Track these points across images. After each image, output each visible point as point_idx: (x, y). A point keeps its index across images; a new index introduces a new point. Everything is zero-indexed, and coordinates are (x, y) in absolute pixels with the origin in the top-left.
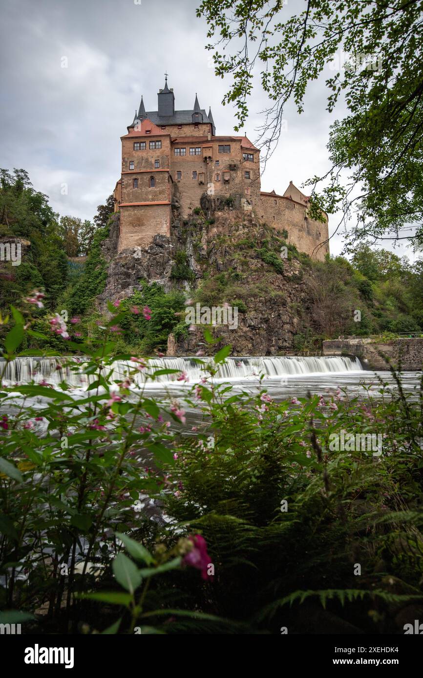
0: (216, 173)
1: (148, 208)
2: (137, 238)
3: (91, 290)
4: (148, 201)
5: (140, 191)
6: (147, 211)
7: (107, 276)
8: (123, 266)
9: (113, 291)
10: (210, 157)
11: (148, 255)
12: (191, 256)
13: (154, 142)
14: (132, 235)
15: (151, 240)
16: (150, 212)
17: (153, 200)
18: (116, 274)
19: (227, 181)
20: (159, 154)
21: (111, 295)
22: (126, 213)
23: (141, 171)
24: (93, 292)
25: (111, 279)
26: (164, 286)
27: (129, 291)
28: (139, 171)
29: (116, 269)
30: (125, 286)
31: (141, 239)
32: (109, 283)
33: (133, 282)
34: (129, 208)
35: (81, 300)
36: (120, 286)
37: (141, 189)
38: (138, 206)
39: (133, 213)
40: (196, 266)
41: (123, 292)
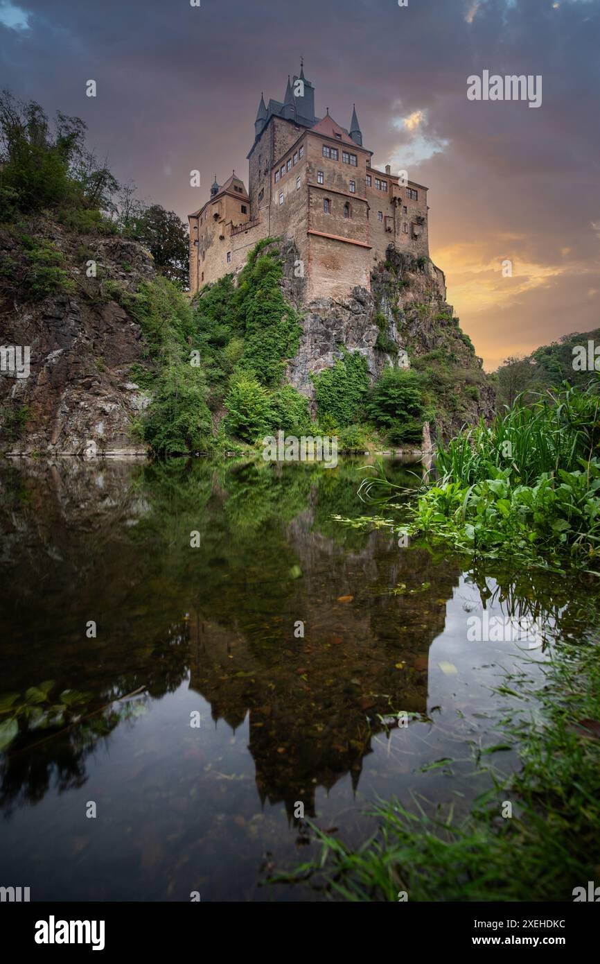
0: (404, 222)
1: (345, 246)
2: (332, 285)
3: (279, 351)
4: (343, 235)
5: (333, 219)
6: (343, 250)
7: (302, 333)
8: (322, 322)
9: (309, 356)
10: (399, 199)
11: (349, 312)
12: (392, 323)
13: (348, 153)
14: (326, 279)
15: (349, 292)
16: (348, 252)
17: (349, 236)
18: (313, 333)
19: (416, 236)
20: (354, 174)
21: (306, 361)
22: (317, 246)
23: (333, 190)
24: (282, 354)
25: (308, 339)
26: (368, 357)
27: (329, 358)
28: (330, 189)
29: (315, 325)
30: (324, 350)
31: (337, 287)
32: (304, 343)
33: (332, 347)
34: (321, 240)
35: (267, 364)
36: (318, 350)
37: (335, 216)
38: (333, 239)
39: (326, 248)
40: (398, 337)
41: (321, 359)
